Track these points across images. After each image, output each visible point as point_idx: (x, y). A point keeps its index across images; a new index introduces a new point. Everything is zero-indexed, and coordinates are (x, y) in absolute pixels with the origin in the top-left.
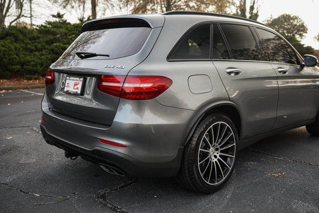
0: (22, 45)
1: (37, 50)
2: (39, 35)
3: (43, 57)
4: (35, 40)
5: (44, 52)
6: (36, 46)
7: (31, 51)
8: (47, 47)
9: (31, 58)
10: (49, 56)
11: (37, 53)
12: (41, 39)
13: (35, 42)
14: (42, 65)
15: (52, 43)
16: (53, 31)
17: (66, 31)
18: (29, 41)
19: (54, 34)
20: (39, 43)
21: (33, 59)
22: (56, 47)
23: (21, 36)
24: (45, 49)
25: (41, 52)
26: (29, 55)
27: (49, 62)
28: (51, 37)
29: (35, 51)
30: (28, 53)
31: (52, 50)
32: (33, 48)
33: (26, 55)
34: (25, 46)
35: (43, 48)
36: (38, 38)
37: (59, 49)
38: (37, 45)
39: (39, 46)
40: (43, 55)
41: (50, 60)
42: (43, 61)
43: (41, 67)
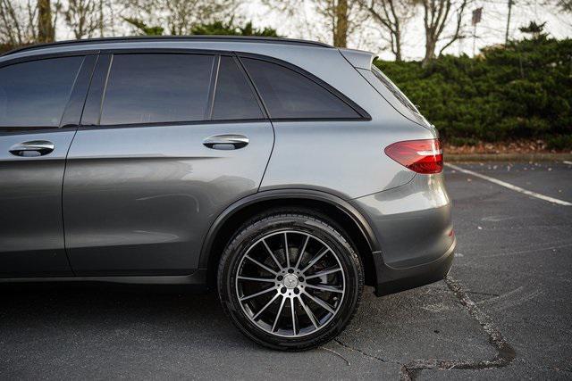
0: (456, 86)
1: (480, 94)
2: (487, 68)
3: (487, 106)
4: (478, 76)
5: (491, 98)
6: (478, 88)
7: (470, 95)
8: (497, 87)
9: (467, 108)
10: (498, 105)
11: (478, 100)
12: (488, 75)
13: (478, 81)
14: (483, 120)
15: (509, 80)
16: (513, 59)
17: (540, 56)
18: (468, 79)
19: (514, 62)
20: (484, 81)
21: (470, 109)
22: (514, 87)
23: (456, 72)
24: (494, 91)
25: (486, 98)
26: (464, 103)
27: (497, 115)
28: (508, 70)
29: (476, 96)
30: (462, 100)
31: (507, 93)
32: (473, 90)
33: (458, 103)
34: (459, 88)
35: (491, 90)
36: (485, 72)
37: (519, 90)
38: (479, 86)
39: (484, 87)
40: (488, 102)
41: (499, 111)
42: (485, 113)
43: (481, 124)
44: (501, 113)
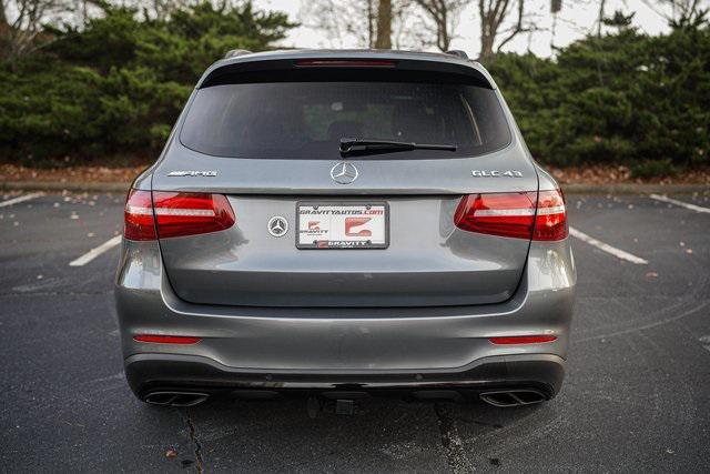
0: (518, 94)
1: (548, 105)
2: (559, 71)
3: (556, 121)
4: (547, 81)
5: (561, 110)
6: (545, 97)
7: (535, 107)
8: (570, 97)
9: (531, 123)
10: (569, 120)
11: (546, 113)
12: (560, 80)
13: (546, 88)
14: (550, 138)
15: (585, 87)
17: (624, 57)
18: (533, 85)
19: (592, 64)
20: (554, 88)
21: (535, 125)
22: (591, 97)
23: (518, 76)
24: (566, 101)
25: (555, 111)
26: (527, 116)
27: (569, 133)
28: (584, 74)
29: (543, 107)
30: (525, 112)
31: (581, 105)
32: (539, 100)
34: (522, 97)
35: (562, 100)
36: (556, 76)
37: (597, 102)
38: (547, 94)
39: (553, 95)
40: (557, 116)
41: (571, 128)
42: (553, 130)
43: (548, 144)
44: (574, 131)
